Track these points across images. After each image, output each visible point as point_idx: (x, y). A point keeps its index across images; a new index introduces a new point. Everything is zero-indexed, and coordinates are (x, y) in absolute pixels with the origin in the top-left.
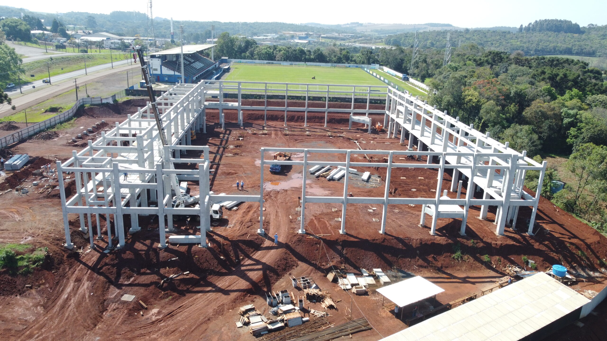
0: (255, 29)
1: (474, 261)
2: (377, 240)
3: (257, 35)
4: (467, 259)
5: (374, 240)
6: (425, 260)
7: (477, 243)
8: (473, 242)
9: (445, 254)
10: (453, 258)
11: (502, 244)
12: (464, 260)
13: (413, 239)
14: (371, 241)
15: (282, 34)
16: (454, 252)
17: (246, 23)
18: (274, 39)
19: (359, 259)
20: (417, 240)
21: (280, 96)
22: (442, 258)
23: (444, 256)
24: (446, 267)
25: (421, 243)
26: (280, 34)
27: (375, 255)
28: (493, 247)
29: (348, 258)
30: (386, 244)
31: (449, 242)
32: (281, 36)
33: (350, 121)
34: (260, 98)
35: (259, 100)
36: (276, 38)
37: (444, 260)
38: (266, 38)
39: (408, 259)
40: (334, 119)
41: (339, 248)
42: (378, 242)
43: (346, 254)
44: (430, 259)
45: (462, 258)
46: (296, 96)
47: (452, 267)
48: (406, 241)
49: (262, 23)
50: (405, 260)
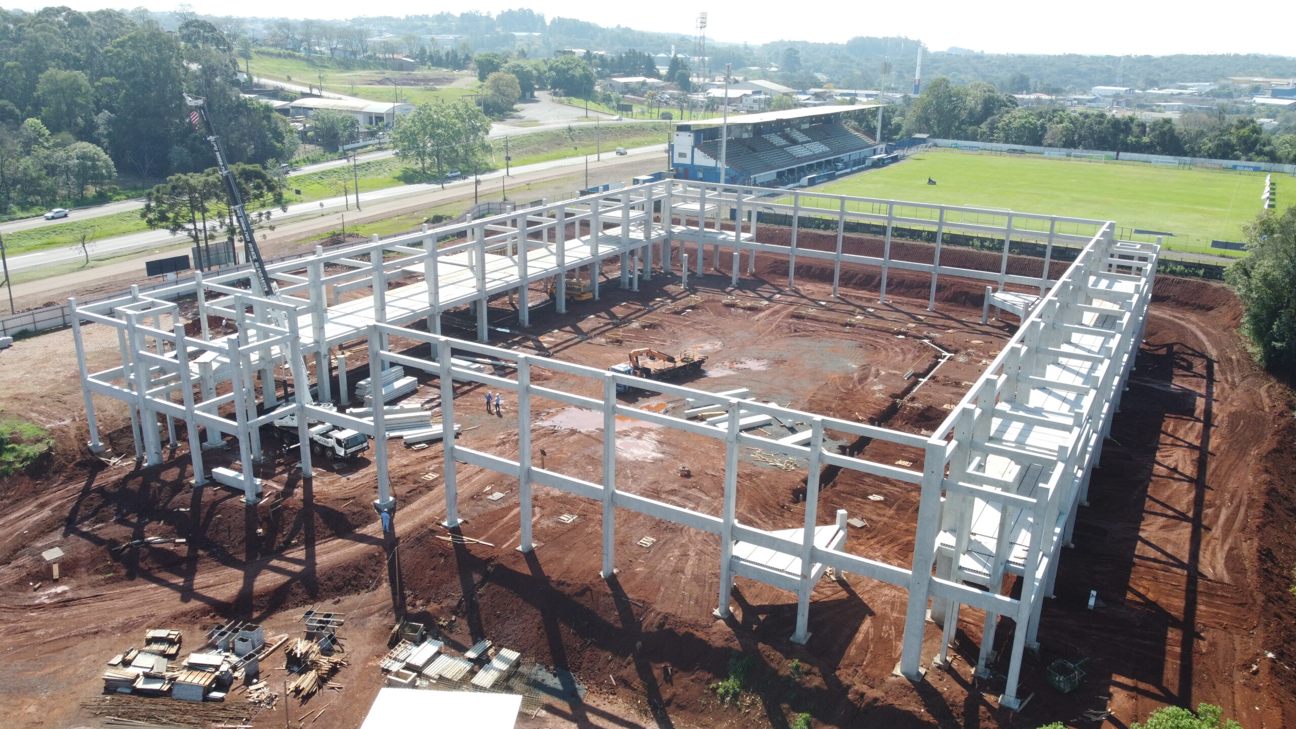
0: (1167, 70)
1: (762, 717)
2: (569, 585)
3: (1158, 86)
4: (748, 707)
5: (560, 583)
6: (644, 672)
7: (808, 673)
8: (797, 667)
9: (700, 674)
10: (714, 690)
11: (876, 700)
12: (736, 706)
13: (654, 610)
14: (553, 585)
15: (1230, 82)
16: (725, 677)
17: (1148, 57)
18: (1200, 95)
19: (498, 617)
20: (659, 614)
21: (873, 226)
22: (686, 679)
23: (693, 677)
24: (681, 707)
25: (661, 626)
26: (1223, 82)
27: (539, 618)
28: (848, 700)
29: (478, 605)
30: (582, 602)
31: (731, 645)
32: (1224, 87)
33: (986, 304)
34: (826, 228)
35: (821, 232)
36: (1207, 94)
37: (686, 688)
38: (1181, 94)
39: (607, 653)
40: (967, 293)
41: (477, 577)
42: (568, 591)
43: (481, 596)
44: (657, 672)
45: (736, 696)
46: (910, 230)
47: (693, 711)
48: (635, 610)
49: (1196, 57)
50: (600, 653)
